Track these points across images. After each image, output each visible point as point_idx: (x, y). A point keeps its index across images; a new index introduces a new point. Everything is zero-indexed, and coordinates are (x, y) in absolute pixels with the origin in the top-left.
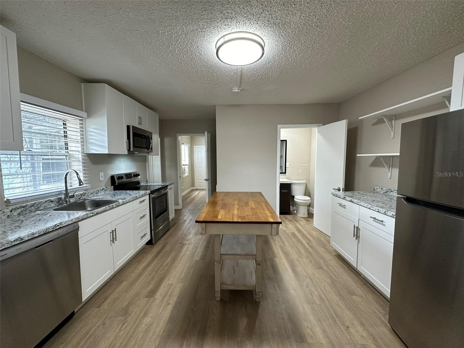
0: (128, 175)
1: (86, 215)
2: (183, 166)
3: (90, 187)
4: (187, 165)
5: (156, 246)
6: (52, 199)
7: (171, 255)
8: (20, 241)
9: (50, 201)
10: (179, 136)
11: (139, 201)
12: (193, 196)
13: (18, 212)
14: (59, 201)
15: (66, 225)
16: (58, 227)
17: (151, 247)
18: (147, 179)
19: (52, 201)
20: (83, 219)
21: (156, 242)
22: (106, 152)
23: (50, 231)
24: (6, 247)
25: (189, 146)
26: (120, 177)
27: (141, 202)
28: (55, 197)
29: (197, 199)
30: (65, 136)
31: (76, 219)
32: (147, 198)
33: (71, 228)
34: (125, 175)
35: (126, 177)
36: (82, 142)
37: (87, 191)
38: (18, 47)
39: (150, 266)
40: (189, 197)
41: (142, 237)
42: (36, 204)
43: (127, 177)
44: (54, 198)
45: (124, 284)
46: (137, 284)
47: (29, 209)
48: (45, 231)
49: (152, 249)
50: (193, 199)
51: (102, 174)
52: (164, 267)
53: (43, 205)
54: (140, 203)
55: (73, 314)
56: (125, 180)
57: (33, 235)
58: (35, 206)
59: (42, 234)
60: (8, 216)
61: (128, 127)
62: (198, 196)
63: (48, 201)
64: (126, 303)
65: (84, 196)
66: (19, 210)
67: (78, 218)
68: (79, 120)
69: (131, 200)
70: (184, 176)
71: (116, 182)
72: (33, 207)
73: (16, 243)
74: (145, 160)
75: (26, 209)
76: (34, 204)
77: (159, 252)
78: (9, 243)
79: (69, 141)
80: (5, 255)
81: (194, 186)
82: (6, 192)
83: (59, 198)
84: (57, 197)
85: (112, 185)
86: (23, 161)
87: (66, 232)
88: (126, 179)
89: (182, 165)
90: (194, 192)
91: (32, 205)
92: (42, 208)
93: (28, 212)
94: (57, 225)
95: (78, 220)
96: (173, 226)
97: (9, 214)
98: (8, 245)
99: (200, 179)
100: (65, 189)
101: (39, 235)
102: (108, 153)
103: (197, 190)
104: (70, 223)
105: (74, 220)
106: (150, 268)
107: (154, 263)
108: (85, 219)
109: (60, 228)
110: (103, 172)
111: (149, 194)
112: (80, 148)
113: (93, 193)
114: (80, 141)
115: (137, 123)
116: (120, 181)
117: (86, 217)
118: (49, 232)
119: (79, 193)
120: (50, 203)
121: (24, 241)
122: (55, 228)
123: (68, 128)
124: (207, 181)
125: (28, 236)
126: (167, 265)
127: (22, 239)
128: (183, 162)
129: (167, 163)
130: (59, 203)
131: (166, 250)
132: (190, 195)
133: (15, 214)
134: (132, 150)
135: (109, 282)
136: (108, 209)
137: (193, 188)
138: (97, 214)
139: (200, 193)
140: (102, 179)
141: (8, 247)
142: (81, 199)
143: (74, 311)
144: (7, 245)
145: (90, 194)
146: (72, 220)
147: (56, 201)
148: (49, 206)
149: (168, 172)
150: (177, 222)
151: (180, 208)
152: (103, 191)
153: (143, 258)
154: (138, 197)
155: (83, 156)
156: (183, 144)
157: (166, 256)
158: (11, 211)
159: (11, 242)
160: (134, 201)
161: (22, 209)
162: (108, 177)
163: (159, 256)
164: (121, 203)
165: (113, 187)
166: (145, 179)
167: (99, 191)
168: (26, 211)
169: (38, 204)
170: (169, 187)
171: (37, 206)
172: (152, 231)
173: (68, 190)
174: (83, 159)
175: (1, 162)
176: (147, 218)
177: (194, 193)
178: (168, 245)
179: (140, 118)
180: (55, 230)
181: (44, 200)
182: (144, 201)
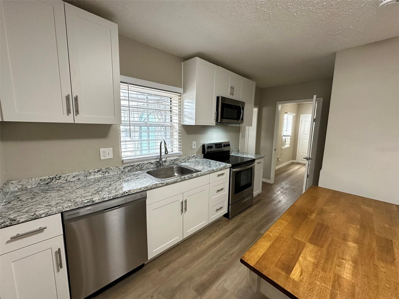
0: (218, 145)
1: (155, 185)
2: (284, 137)
3: (182, 154)
4: (289, 136)
5: (232, 222)
6: (152, 161)
7: (241, 243)
8: (92, 203)
9: (150, 163)
10: (279, 104)
11: (217, 174)
12: (292, 170)
13: (128, 170)
14: (157, 164)
15: (134, 193)
16: (126, 194)
17: (227, 221)
18: (238, 149)
19: (152, 164)
20: (151, 189)
21: (233, 217)
22: (193, 124)
23: (119, 196)
24: (80, 206)
25: (294, 115)
26: (210, 147)
27: (219, 175)
28: (155, 160)
29: (295, 175)
30: (171, 111)
31: (144, 188)
32: (227, 172)
33: (138, 196)
34: (215, 144)
35: (216, 147)
36: (180, 115)
37: (180, 157)
38: (120, 35)
39: (216, 247)
40: (286, 171)
41: (217, 210)
42: (140, 164)
43: (218, 146)
44: (153, 161)
45: (187, 255)
46: (196, 264)
47: (136, 168)
48: (115, 197)
49: (226, 224)
50: (290, 175)
51: (194, 143)
52: (228, 257)
53: (145, 166)
54: (217, 177)
55: (143, 265)
56: (214, 149)
57: (103, 198)
58: (140, 166)
59: (111, 199)
60: (122, 171)
61: (218, 98)
62: (297, 172)
63: (149, 163)
64: (177, 284)
65: (177, 161)
66: (129, 168)
67: (147, 187)
68: (178, 96)
69: (206, 173)
70: (283, 148)
71: (205, 151)
72: (138, 167)
73: (88, 204)
74: (238, 131)
75: (134, 168)
76: (139, 164)
77: (231, 232)
78: (82, 204)
79: (173, 114)
80: (77, 213)
81: (295, 159)
82: (123, 154)
83: (157, 161)
84: (156, 160)
85: (203, 153)
86: (131, 131)
87: (133, 199)
88: (216, 148)
89: (283, 135)
90: (294, 166)
91: (138, 165)
92: (144, 168)
93: (135, 170)
94: (125, 192)
95: (147, 189)
96: (257, 203)
97: (123, 170)
98: (82, 205)
99: (303, 152)
100: (159, 154)
101: (108, 199)
102: (194, 124)
103: (298, 164)
104: (138, 191)
105: (143, 189)
106: (215, 249)
107: (221, 244)
108: (154, 188)
109: (129, 195)
110: (196, 142)
111: (230, 168)
112: (178, 120)
113: (185, 159)
114: (178, 114)
115: (229, 94)
116: (209, 150)
117: (155, 187)
118: (117, 198)
119: (173, 158)
120: (150, 165)
121: (95, 203)
122: (123, 194)
123: (173, 104)
124: (307, 160)
125: (99, 199)
126: (232, 254)
127: (93, 202)
128: (284, 133)
129: (263, 134)
130: (157, 165)
131: (239, 232)
132: (288, 169)
133: (127, 171)
134: (219, 121)
135: (179, 245)
136: (179, 181)
137: (294, 161)
138: (167, 184)
139: (301, 169)
140: (194, 147)
141: (81, 206)
142: (175, 163)
143: (144, 264)
144: (80, 205)
145: (182, 160)
146: (140, 189)
147: (155, 163)
148: (149, 167)
149: (263, 143)
150: (262, 200)
151: (272, 183)
152: (194, 158)
153: (215, 232)
154: (215, 170)
155: (180, 127)
156: (286, 113)
157: (235, 241)
158: (124, 168)
159: (84, 203)
160: (210, 174)
161: (131, 167)
162: (201, 145)
163: (228, 237)
164: (194, 176)
165: (203, 155)
166: (237, 149)
167: (190, 158)
168: (133, 169)
169: (142, 165)
170: (256, 161)
171: (141, 166)
172: (230, 205)
173: (162, 156)
174: (179, 130)
175: (121, 132)
176: (226, 192)
177: (293, 168)
178: (242, 227)
179: (232, 88)
180: (124, 196)
181: (146, 162)
182: (223, 174)
